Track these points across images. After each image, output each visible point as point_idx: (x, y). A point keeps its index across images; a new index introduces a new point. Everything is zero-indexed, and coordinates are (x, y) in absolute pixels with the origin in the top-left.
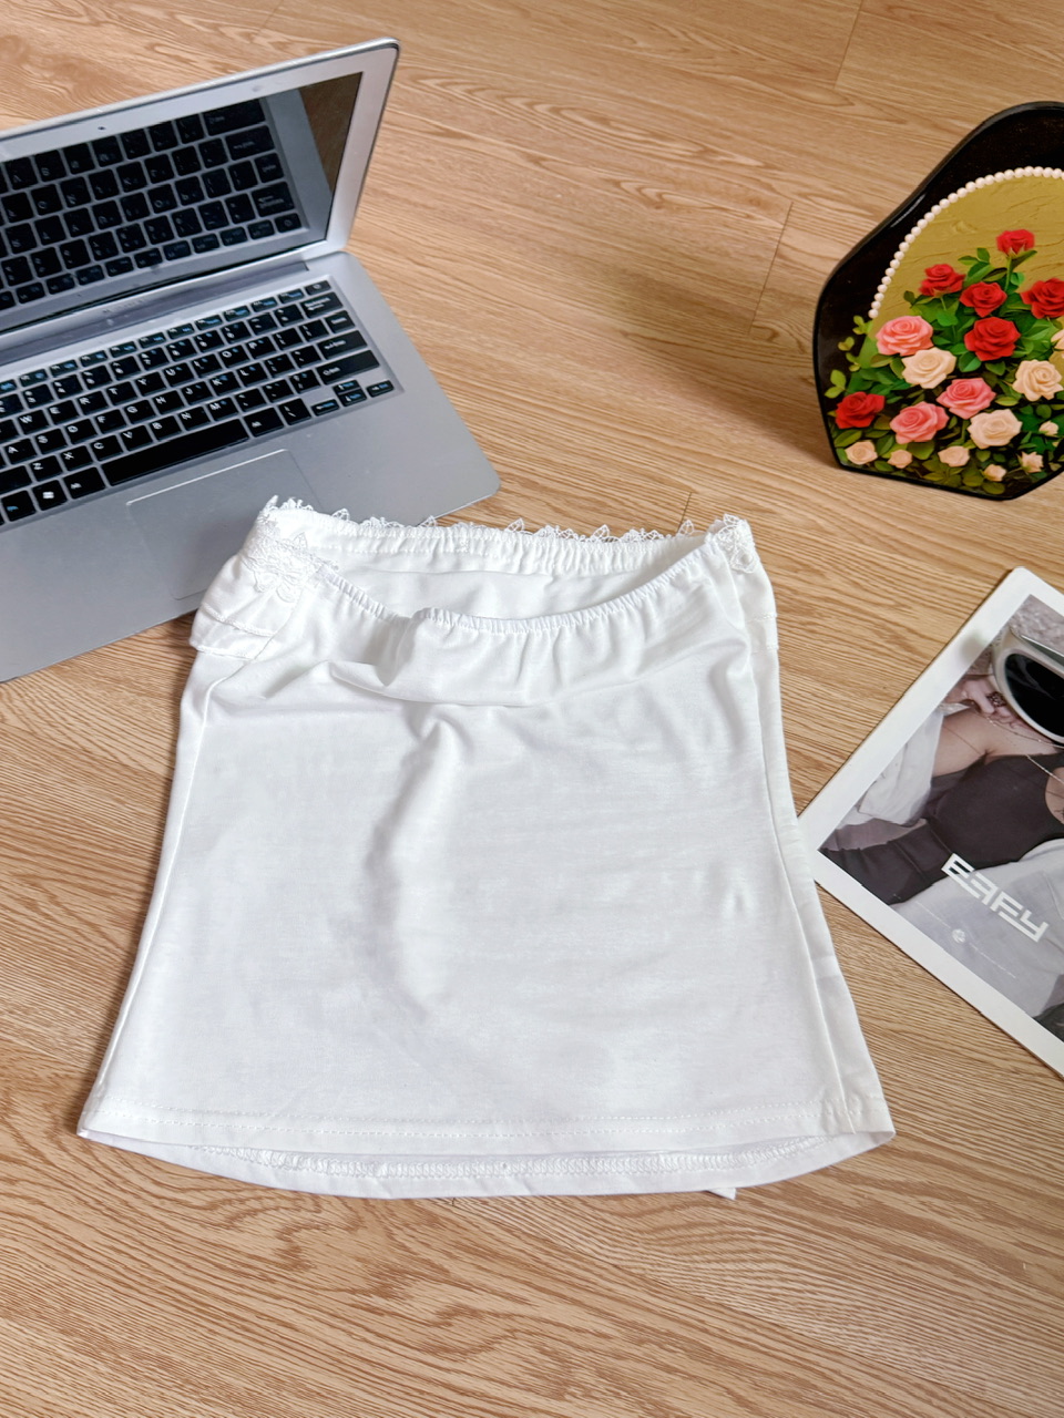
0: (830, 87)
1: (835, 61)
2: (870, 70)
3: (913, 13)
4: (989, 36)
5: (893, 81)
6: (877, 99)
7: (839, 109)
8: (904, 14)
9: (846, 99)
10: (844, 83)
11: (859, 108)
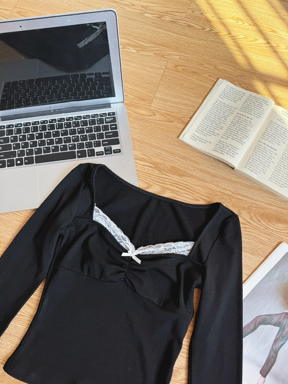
0: (149, 107)
1: (152, 94)
2: (165, 97)
3: (184, 68)
4: (209, 76)
5: (172, 102)
6: (164, 111)
7: (150, 118)
8: (180, 68)
9: (154, 113)
10: (155, 105)
11: (158, 117)
